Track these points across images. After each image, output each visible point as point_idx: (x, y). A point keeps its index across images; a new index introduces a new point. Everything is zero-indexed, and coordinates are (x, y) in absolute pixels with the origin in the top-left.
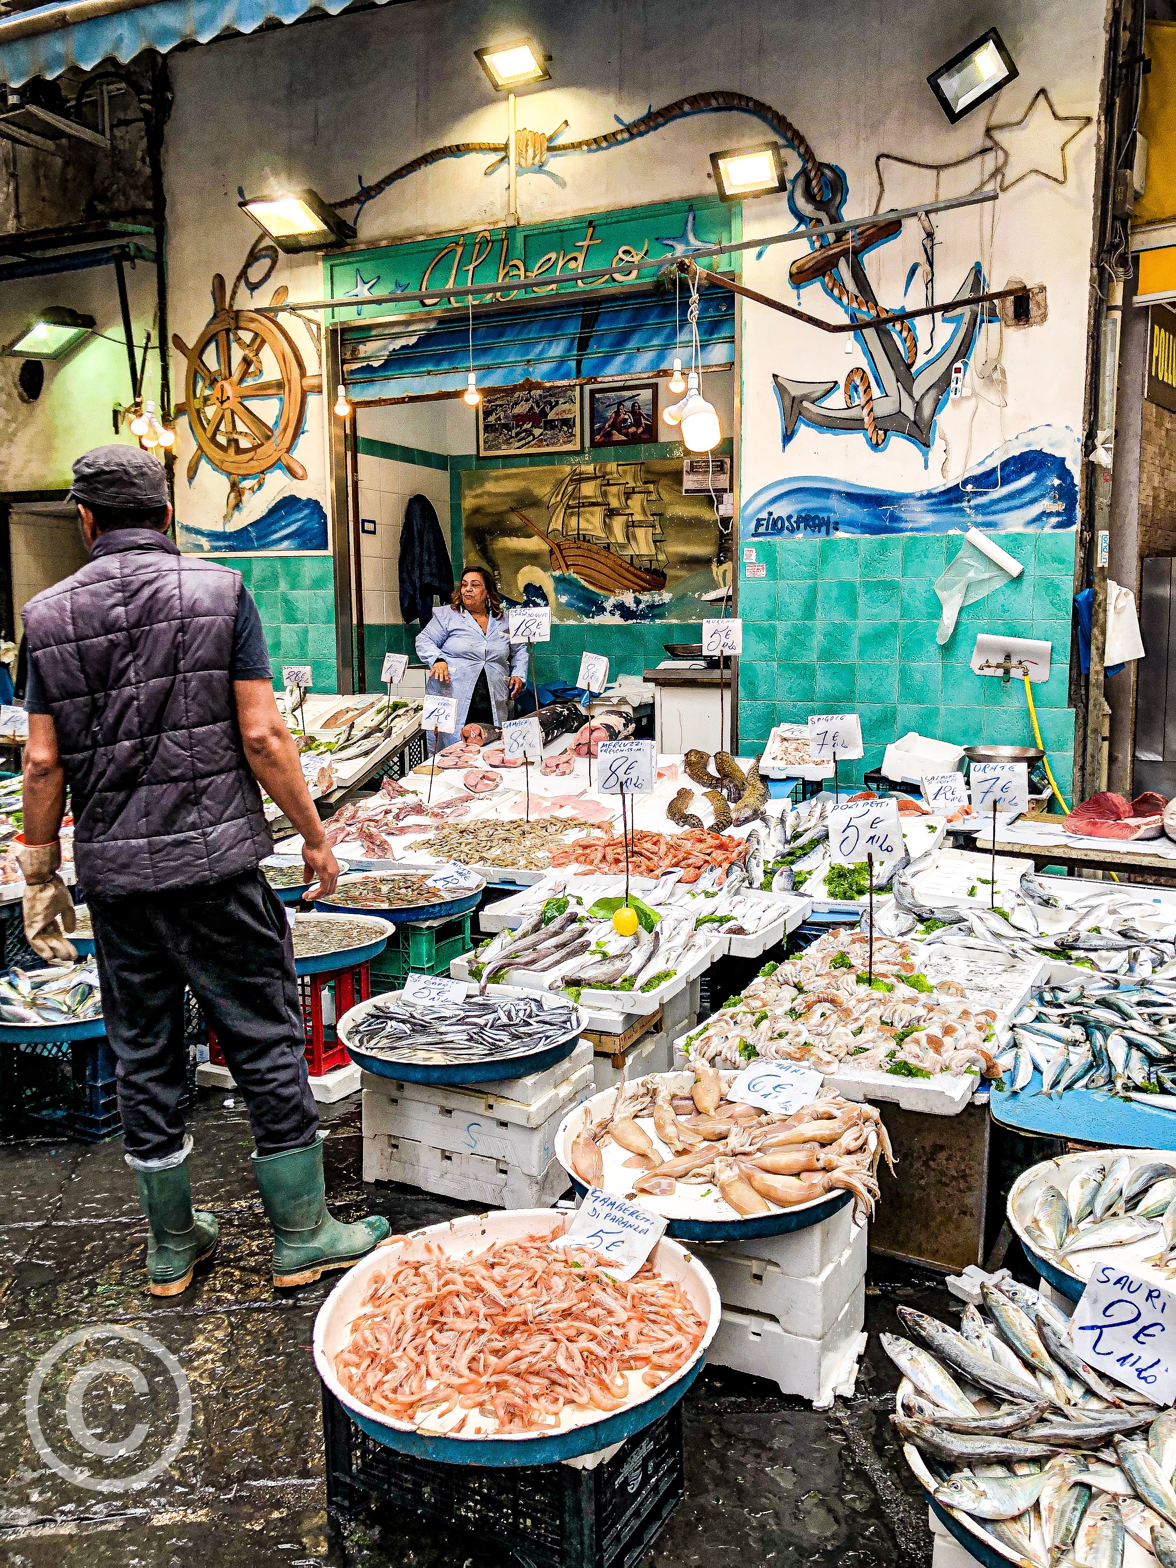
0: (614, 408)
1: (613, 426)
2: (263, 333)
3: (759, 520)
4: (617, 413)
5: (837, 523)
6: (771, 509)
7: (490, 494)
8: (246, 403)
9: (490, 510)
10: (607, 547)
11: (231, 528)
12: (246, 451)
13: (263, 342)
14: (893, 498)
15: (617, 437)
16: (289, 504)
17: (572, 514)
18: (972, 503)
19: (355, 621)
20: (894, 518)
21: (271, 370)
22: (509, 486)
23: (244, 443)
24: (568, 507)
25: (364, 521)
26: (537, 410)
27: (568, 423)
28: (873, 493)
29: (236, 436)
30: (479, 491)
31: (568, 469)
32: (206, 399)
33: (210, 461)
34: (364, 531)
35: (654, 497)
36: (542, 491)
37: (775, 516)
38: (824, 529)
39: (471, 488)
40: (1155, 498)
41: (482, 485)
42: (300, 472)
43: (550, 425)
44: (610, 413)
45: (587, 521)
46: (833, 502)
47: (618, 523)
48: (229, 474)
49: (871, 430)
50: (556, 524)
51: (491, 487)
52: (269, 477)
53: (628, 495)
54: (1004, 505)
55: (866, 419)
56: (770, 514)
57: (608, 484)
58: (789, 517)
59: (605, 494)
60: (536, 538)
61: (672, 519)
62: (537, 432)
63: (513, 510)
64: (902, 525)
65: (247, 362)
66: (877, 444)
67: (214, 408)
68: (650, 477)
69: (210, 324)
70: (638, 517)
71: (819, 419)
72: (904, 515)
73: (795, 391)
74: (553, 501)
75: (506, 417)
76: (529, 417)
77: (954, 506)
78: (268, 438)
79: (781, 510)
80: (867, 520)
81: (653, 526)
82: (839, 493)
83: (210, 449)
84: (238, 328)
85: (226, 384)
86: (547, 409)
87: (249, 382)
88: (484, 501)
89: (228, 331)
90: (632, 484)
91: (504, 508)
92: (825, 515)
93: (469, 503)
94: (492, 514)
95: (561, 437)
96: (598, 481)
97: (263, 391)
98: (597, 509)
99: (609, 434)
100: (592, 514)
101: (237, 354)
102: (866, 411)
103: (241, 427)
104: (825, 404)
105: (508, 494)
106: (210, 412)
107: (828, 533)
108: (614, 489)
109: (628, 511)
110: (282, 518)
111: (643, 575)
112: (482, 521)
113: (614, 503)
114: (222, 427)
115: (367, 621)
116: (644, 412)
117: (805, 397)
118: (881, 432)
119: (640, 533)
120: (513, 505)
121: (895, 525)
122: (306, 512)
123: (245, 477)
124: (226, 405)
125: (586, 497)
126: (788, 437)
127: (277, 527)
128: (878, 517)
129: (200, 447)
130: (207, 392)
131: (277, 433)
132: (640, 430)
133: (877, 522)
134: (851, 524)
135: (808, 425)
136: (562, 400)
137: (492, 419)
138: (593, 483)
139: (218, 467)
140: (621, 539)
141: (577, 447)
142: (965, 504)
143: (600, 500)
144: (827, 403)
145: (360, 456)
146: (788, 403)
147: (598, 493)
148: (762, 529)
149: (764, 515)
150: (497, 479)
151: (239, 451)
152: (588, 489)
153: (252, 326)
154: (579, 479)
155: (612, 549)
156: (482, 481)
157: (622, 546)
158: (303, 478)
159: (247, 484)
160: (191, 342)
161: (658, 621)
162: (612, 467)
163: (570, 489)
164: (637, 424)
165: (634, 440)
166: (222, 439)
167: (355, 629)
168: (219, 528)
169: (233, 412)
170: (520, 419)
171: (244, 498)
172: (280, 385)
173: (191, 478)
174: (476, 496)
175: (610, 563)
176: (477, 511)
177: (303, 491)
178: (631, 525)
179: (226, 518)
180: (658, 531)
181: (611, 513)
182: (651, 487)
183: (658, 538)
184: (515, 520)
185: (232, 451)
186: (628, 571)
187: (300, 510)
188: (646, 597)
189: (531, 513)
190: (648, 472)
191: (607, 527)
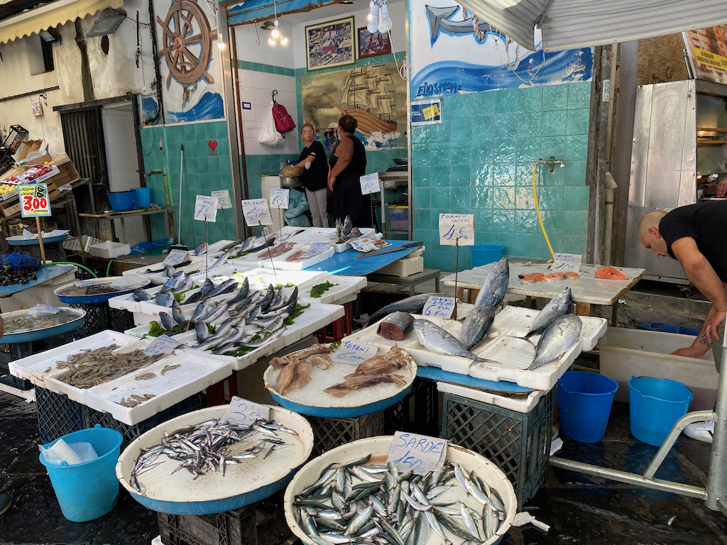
0: (370, 37)
1: (369, 47)
2: (192, 11)
3: (420, 88)
4: (371, 40)
5: (460, 86)
6: (426, 81)
7: (314, 87)
8: (188, 48)
9: (314, 95)
10: (368, 111)
11: (185, 110)
12: (189, 71)
13: (192, 15)
14: (490, 69)
15: (371, 52)
16: (207, 96)
17: (351, 94)
18: (533, 69)
19: (240, 153)
20: (490, 81)
21: (197, 31)
22: (323, 82)
23: (188, 68)
24: (350, 91)
25: (243, 103)
26: (334, 44)
27: (347, 49)
28: (479, 68)
29: (184, 65)
30: (309, 86)
31: (349, 71)
32: (171, 47)
33: (175, 78)
34: (244, 108)
35: (390, 82)
36: (338, 83)
37: (428, 85)
38: (453, 90)
39: (306, 85)
40: (651, 61)
41: (310, 83)
42: (211, 80)
43: (340, 51)
44: (368, 40)
45: (359, 97)
46: (458, 75)
47: (373, 97)
48: (183, 83)
49: (477, 32)
50: (344, 100)
51: (314, 83)
52: (199, 83)
53: (378, 82)
54: (550, 69)
55: (475, 26)
56: (426, 84)
57: (368, 77)
58: (435, 85)
59: (366, 83)
60: (335, 108)
61: (399, 93)
62: (334, 55)
63: (324, 94)
64: (495, 85)
65: (186, 26)
66: (481, 40)
67: (175, 51)
68: (388, 72)
69: (170, 9)
70: (382, 94)
71: (449, 28)
72: (495, 79)
73: (437, 13)
74: (343, 88)
75: (319, 49)
76: (330, 48)
77: (523, 72)
78: (197, 64)
79: (431, 81)
80: (476, 83)
81: (390, 98)
82: (461, 69)
83: (175, 72)
84: (182, 10)
85: (178, 38)
86: (338, 43)
87: (188, 37)
88: (312, 90)
89: (178, 11)
90: (379, 77)
91: (321, 93)
92: (454, 82)
93: (305, 92)
94: (315, 97)
95: (345, 56)
96: (363, 76)
97: (194, 41)
98: (364, 91)
99: (367, 51)
100: (361, 94)
101: (182, 23)
102: (474, 21)
103: (186, 60)
104: (452, 19)
105: (321, 87)
106: (173, 53)
107: (455, 92)
108: (371, 80)
109: (377, 91)
110: (205, 104)
111: (386, 124)
112: (310, 101)
113: (371, 87)
114: (179, 61)
115: (247, 153)
116: (383, 38)
117: (442, 16)
118: (482, 33)
119: (384, 101)
120: (325, 92)
121: (490, 85)
122: (214, 101)
123: (189, 84)
124: (180, 49)
125: (358, 85)
126: (434, 40)
127: (203, 108)
128: (482, 81)
129: (171, 72)
130: (172, 44)
131: (201, 61)
132: (383, 47)
133: (481, 84)
134: (468, 87)
135: (444, 32)
136: (345, 38)
137: (313, 51)
138: (361, 77)
139: (178, 81)
140: (375, 106)
141: (353, 62)
142: (529, 70)
143: (364, 86)
144: (454, 19)
145: (239, 70)
146: (434, 21)
147: (363, 82)
148: (422, 92)
149: (423, 85)
150: (317, 79)
151: (186, 72)
152: (359, 81)
153: (187, 8)
154: (354, 76)
155: (371, 111)
156: (310, 80)
157: (375, 109)
158: (213, 83)
159: (191, 88)
160: (163, 19)
161: (393, 148)
162: (369, 68)
163: (350, 81)
164: (381, 44)
165: (379, 53)
166: (179, 67)
167: (241, 157)
168: (180, 111)
169: (182, 53)
170: (325, 49)
171: (190, 95)
172: (200, 37)
173: (168, 87)
174: (308, 89)
175: (370, 119)
176: (308, 96)
177: (214, 89)
178: (379, 98)
179: (184, 106)
180: (393, 100)
181: (370, 92)
182: (389, 77)
183: (393, 104)
184: (326, 99)
185: (183, 73)
186: (378, 122)
187: (213, 99)
188: (387, 136)
189: (332, 96)
190: (387, 69)
191: (368, 100)
